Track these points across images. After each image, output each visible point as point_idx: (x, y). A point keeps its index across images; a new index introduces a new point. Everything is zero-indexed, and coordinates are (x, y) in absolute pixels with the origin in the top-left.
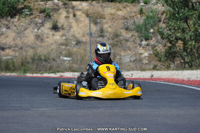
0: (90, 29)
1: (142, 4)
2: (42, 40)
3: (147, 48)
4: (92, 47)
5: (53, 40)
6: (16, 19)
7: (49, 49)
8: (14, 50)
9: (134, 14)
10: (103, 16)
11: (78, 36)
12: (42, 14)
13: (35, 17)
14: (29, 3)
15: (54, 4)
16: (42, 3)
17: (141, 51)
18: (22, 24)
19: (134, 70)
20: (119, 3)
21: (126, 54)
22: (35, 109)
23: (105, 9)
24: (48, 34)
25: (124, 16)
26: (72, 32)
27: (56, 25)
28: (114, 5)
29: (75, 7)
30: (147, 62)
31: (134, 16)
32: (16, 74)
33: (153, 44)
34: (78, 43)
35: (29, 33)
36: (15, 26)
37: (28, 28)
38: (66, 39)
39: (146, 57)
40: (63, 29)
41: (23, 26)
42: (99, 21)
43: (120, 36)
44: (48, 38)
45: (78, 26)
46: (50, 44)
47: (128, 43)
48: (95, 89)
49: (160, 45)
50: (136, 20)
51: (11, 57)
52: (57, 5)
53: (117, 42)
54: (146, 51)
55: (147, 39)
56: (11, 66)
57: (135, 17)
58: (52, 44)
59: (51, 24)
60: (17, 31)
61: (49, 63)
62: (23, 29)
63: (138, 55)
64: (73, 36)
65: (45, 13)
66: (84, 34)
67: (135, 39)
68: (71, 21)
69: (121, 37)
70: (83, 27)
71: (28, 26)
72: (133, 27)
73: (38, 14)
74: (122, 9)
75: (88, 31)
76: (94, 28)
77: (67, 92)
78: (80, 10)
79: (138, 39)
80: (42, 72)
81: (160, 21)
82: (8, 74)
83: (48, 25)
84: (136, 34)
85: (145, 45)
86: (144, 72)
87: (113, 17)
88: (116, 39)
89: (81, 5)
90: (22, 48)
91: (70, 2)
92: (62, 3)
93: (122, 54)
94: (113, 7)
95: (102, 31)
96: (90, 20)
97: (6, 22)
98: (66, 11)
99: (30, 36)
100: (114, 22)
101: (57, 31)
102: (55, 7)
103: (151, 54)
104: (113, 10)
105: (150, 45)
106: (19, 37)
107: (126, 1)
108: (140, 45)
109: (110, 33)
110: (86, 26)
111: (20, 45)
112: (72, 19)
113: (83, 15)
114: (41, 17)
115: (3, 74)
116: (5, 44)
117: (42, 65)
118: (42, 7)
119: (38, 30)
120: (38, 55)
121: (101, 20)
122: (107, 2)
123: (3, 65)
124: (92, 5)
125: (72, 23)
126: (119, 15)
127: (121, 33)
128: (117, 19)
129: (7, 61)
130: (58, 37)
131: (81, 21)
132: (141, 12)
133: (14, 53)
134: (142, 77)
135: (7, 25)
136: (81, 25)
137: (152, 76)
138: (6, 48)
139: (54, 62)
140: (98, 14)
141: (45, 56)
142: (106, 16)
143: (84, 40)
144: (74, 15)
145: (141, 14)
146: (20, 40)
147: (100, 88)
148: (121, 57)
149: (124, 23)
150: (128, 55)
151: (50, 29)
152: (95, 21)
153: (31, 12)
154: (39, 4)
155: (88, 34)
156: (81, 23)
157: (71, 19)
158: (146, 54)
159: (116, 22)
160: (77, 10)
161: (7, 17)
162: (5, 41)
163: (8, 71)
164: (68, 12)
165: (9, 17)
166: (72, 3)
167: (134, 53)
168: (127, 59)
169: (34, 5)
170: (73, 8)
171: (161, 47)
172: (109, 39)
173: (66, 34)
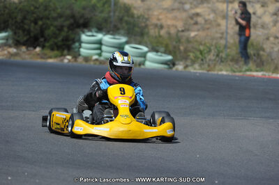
48: (99, 123)
77: (58, 126)
147: (107, 122)
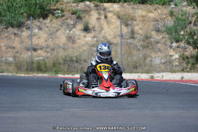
0: (121, 30)
1: (173, 6)
2: (74, 42)
3: (178, 50)
4: (123, 49)
5: (84, 41)
6: (48, 21)
7: (81, 50)
8: (46, 51)
9: (165, 16)
10: (134, 18)
11: (109, 38)
12: (74, 15)
13: (67, 19)
14: (61, 4)
15: (86, 6)
16: (74, 5)
17: (172, 53)
18: (54, 25)
19: (164, 72)
20: (150, 5)
21: (156, 56)
22: (66, 110)
23: (136, 10)
24: (79, 35)
25: (155, 18)
26: (103, 34)
27: (87, 26)
28: (145, 7)
29: (106, 9)
30: (177, 64)
31: (164, 18)
32: (47, 75)
33: (184, 45)
35: (61, 35)
36: (47, 27)
37: (60, 29)
39: (176, 59)
40: (94, 30)
41: (54, 27)
42: (130, 22)
43: (151, 37)
44: (79, 39)
45: (109, 27)
46: (81, 45)
47: (159, 45)
49: (190, 47)
50: (167, 22)
51: (43, 58)
52: (89, 7)
53: (148, 43)
54: (176, 53)
55: (177, 41)
56: (43, 67)
57: (166, 19)
58: (83, 45)
59: (82, 25)
60: (49, 33)
61: (81, 64)
62: (55, 30)
63: (168, 57)
64: (105, 37)
65: (77, 15)
66: (115, 36)
67: (166, 40)
68: (102, 23)
69: (151, 39)
70: (115, 28)
71: (60, 27)
72: (164, 29)
73: (70, 15)
74: (153, 11)
75: (119, 33)
76: (125, 30)
78: (111, 12)
79: (169, 40)
80: (73, 73)
81: (190, 23)
82: (40, 75)
84: (167, 36)
85: (176, 47)
86: (174, 74)
87: (144, 19)
88: (147, 41)
89: (113, 7)
90: (53, 49)
91: (102, 4)
92: (94, 5)
93: (153, 56)
94: (144, 9)
95: (133, 32)
96: (121, 22)
97: (38, 24)
98: (98, 13)
99: (62, 37)
100: (145, 24)
101: (88, 33)
102: (87, 9)
104: (144, 12)
105: (181, 47)
106: (51, 38)
107: (157, 3)
108: (171, 47)
109: (141, 35)
110: (118, 27)
111: (52, 46)
113: (115, 17)
114: (72, 18)
115: (34, 74)
116: (37, 45)
117: (73, 66)
118: (74, 9)
119: (70, 31)
120: (70, 56)
121: (132, 21)
122: (138, 5)
123: (35, 66)
124: (124, 7)
125: (103, 24)
126: (150, 17)
127: (151, 35)
128: (148, 21)
129: (39, 62)
130: (90, 39)
131: (112, 23)
132: (171, 14)
133: (46, 53)
134: (172, 79)
135: (39, 27)
136: (112, 27)
137: (183, 78)
138: (38, 49)
139: (86, 64)
140: (129, 16)
141: (76, 57)
142: (137, 17)
143: (115, 42)
144: (106, 17)
145: (171, 16)
146: (52, 41)
148: (152, 59)
149: (154, 25)
150: (158, 57)
151: (81, 30)
152: (126, 23)
153: (63, 14)
154: (71, 6)
155: (119, 36)
156: (112, 25)
157: (102, 20)
158: (177, 56)
159: (147, 24)
160: (108, 11)
161: (39, 18)
162: (37, 42)
163: (40, 72)
164: (99, 14)
165: (42, 18)
166: (103, 5)
167: (164, 54)
168: (157, 61)
169: (66, 6)
170: (104, 9)
171: (192, 50)
172: (140, 41)
173: (98, 35)
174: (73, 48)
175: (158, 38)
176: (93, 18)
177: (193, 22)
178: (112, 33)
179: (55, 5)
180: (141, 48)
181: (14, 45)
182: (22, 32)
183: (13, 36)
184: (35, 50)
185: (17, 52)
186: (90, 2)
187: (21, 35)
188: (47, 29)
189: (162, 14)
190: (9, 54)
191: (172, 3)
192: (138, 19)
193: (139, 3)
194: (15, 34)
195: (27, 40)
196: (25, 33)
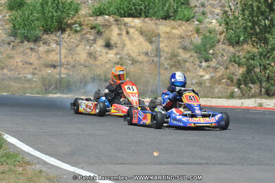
1: (197, 22)
2: (95, 58)
3: (208, 70)
5: (107, 58)
6: (65, 35)
8: (67, 68)
11: (134, 55)
12: (93, 30)
13: (86, 34)
14: (79, 18)
15: (105, 20)
16: (92, 18)
17: (201, 73)
18: (72, 40)
20: (173, 20)
23: (160, 27)
24: (101, 52)
25: (180, 35)
26: (126, 51)
27: (109, 42)
28: (168, 23)
29: (128, 24)
31: (191, 35)
33: (214, 65)
34: (134, 62)
35: (80, 50)
36: (66, 42)
37: (79, 45)
38: (121, 58)
39: (207, 79)
40: (116, 47)
41: (73, 42)
42: (154, 39)
43: (178, 56)
44: (101, 56)
45: (132, 44)
46: (104, 62)
47: (187, 64)
49: (221, 67)
50: (193, 39)
52: (109, 21)
53: (175, 62)
54: (207, 73)
55: (206, 61)
57: (192, 37)
58: (106, 63)
59: (103, 41)
60: (68, 48)
62: (74, 46)
63: (198, 77)
64: (129, 55)
65: (97, 30)
66: (139, 53)
69: (179, 58)
70: (138, 45)
71: (79, 42)
72: (191, 47)
73: (89, 30)
74: (178, 27)
75: (144, 50)
76: (150, 47)
78: (133, 27)
79: (196, 60)
81: (219, 41)
83: (101, 42)
84: (195, 55)
85: (205, 67)
87: (169, 37)
88: (174, 60)
89: (134, 21)
90: (74, 67)
92: (113, 19)
97: (56, 38)
98: (118, 28)
99: (82, 54)
100: (170, 41)
101: (111, 49)
102: (107, 23)
103: (213, 77)
104: (168, 28)
105: (211, 67)
106: (70, 54)
107: (180, 19)
108: (200, 67)
109: (167, 53)
110: (141, 44)
111: (72, 63)
112: (125, 37)
113: (137, 32)
114: (92, 33)
116: (56, 61)
118: (92, 23)
119: (90, 47)
121: (156, 38)
124: (145, 23)
125: (125, 40)
126: (175, 34)
127: (178, 53)
128: (173, 38)
130: (112, 56)
131: (135, 39)
132: (198, 31)
133: (67, 71)
135: (57, 41)
136: (135, 44)
138: (57, 66)
140: (153, 32)
142: (161, 34)
143: (140, 60)
144: (128, 33)
145: (197, 33)
146: (72, 58)
149: (180, 43)
151: (102, 46)
152: (150, 39)
153: (82, 28)
154: (89, 20)
156: (135, 41)
158: (207, 77)
159: (173, 41)
160: (130, 27)
161: (56, 32)
162: (55, 58)
164: (120, 29)
167: (194, 74)
170: (125, 24)
171: (223, 70)
172: (166, 59)
173: (120, 52)
174: (95, 66)
175: (186, 56)
176: (114, 34)
177: (222, 40)
178: (136, 50)
179: (72, 18)
180: (168, 67)
181: (31, 61)
182: (39, 46)
183: (29, 51)
184: (54, 67)
185: (36, 69)
186: (109, 15)
187: (38, 50)
188: (65, 44)
189: (187, 31)
190: (26, 71)
191: (195, 20)
192: (163, 35)
193: (162, 19)
194: (31, 49)
195: (45, 56)
196: (42, 48)
